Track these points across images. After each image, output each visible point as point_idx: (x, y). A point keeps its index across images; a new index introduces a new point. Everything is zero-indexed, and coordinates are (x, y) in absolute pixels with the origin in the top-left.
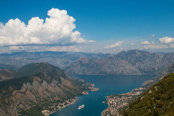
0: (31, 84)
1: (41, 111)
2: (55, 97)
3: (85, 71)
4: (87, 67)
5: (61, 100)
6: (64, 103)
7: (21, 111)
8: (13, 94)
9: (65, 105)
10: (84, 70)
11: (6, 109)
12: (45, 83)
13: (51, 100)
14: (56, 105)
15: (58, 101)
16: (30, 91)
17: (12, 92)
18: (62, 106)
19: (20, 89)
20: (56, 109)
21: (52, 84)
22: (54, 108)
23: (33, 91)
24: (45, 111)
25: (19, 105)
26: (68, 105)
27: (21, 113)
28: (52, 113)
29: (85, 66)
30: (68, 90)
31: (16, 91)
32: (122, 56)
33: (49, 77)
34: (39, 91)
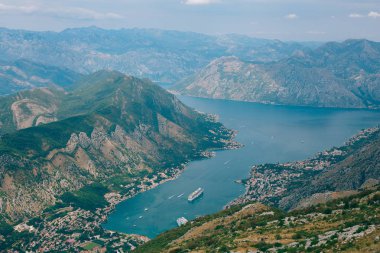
0: (89, 136)
1: (102, 195)
2: (137, 164)
3: (230, 91)
4: (235, 81)
5: (150, 171)
6: (155, 178)
7: (62, 193)
8: (50, 156)
9: (155, 182)
10: (227, 89)
11: (33, 190)
12: (119, 131)
13: (129, 169)
14: (137, 183)
15: (143, 173)
16: (86, 149)
17: (47, 153)
18: (149, 184)
19: (65, 147)
20: (135, 191)
21: (137, 133)
22: (131, 188)
23: (92, 150)
24: (111, 194)
25: (59, 181)
26: (162, 182)
27: (61, 198)
28: (125, 198)
29: (229, 78)
30: (170, 146)
31: (55, 151)
32: (327, 54)
33: (131, 117)
34: (103, 150)
